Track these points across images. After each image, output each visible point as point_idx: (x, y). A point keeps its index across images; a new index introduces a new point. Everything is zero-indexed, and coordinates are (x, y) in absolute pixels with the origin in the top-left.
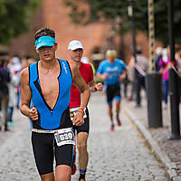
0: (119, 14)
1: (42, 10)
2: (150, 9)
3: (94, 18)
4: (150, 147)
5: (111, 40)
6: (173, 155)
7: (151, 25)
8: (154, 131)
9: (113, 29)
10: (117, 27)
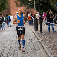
0: (27, 5)
2: (35, 3)
3: (21, 6)
5: (25, 10)
6: (41, 37)
7: (35, 7)
8: (36, 31)
9: (26, 8)
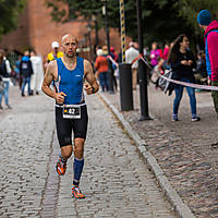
0: (95, 13)
1: (27, 11)
2: (121, 9)
3: (73, 17)
4: (123, 127)
5: (87, 35)
6: (143, 134)
7: (122, 23)
8: (126, 113)
9: (90, 26)
10: (93, 24)
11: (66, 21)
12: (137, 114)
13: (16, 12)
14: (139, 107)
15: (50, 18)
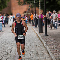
2: (39, 1)
4: (39, 38)
5: (29, 9)
6: (45, 40)
7: (40, 6)
8: (40, 34)
9: (30, 6)
10: (31, 6)
11: (23, 5)
12: (44, 34)
13: (7, 2)
14: (44, 32)
15: (18, 4)
